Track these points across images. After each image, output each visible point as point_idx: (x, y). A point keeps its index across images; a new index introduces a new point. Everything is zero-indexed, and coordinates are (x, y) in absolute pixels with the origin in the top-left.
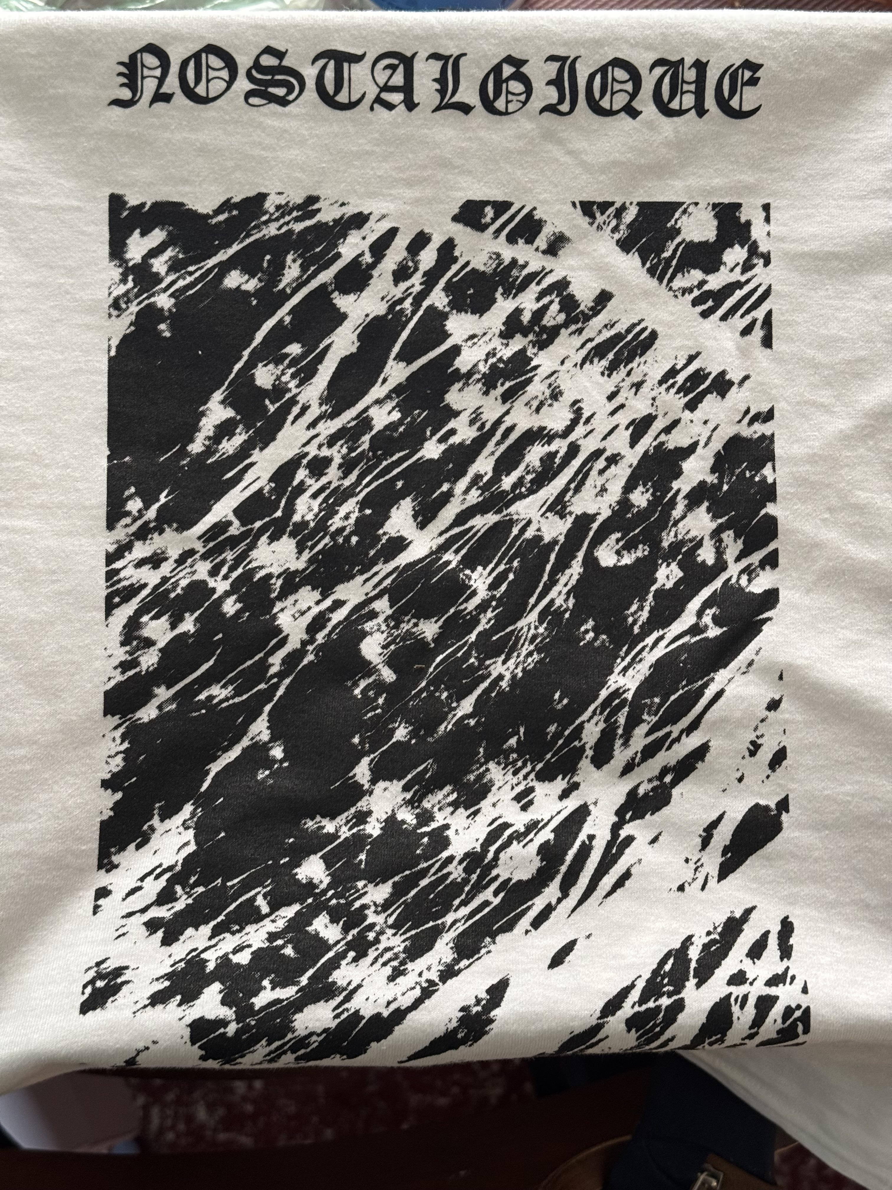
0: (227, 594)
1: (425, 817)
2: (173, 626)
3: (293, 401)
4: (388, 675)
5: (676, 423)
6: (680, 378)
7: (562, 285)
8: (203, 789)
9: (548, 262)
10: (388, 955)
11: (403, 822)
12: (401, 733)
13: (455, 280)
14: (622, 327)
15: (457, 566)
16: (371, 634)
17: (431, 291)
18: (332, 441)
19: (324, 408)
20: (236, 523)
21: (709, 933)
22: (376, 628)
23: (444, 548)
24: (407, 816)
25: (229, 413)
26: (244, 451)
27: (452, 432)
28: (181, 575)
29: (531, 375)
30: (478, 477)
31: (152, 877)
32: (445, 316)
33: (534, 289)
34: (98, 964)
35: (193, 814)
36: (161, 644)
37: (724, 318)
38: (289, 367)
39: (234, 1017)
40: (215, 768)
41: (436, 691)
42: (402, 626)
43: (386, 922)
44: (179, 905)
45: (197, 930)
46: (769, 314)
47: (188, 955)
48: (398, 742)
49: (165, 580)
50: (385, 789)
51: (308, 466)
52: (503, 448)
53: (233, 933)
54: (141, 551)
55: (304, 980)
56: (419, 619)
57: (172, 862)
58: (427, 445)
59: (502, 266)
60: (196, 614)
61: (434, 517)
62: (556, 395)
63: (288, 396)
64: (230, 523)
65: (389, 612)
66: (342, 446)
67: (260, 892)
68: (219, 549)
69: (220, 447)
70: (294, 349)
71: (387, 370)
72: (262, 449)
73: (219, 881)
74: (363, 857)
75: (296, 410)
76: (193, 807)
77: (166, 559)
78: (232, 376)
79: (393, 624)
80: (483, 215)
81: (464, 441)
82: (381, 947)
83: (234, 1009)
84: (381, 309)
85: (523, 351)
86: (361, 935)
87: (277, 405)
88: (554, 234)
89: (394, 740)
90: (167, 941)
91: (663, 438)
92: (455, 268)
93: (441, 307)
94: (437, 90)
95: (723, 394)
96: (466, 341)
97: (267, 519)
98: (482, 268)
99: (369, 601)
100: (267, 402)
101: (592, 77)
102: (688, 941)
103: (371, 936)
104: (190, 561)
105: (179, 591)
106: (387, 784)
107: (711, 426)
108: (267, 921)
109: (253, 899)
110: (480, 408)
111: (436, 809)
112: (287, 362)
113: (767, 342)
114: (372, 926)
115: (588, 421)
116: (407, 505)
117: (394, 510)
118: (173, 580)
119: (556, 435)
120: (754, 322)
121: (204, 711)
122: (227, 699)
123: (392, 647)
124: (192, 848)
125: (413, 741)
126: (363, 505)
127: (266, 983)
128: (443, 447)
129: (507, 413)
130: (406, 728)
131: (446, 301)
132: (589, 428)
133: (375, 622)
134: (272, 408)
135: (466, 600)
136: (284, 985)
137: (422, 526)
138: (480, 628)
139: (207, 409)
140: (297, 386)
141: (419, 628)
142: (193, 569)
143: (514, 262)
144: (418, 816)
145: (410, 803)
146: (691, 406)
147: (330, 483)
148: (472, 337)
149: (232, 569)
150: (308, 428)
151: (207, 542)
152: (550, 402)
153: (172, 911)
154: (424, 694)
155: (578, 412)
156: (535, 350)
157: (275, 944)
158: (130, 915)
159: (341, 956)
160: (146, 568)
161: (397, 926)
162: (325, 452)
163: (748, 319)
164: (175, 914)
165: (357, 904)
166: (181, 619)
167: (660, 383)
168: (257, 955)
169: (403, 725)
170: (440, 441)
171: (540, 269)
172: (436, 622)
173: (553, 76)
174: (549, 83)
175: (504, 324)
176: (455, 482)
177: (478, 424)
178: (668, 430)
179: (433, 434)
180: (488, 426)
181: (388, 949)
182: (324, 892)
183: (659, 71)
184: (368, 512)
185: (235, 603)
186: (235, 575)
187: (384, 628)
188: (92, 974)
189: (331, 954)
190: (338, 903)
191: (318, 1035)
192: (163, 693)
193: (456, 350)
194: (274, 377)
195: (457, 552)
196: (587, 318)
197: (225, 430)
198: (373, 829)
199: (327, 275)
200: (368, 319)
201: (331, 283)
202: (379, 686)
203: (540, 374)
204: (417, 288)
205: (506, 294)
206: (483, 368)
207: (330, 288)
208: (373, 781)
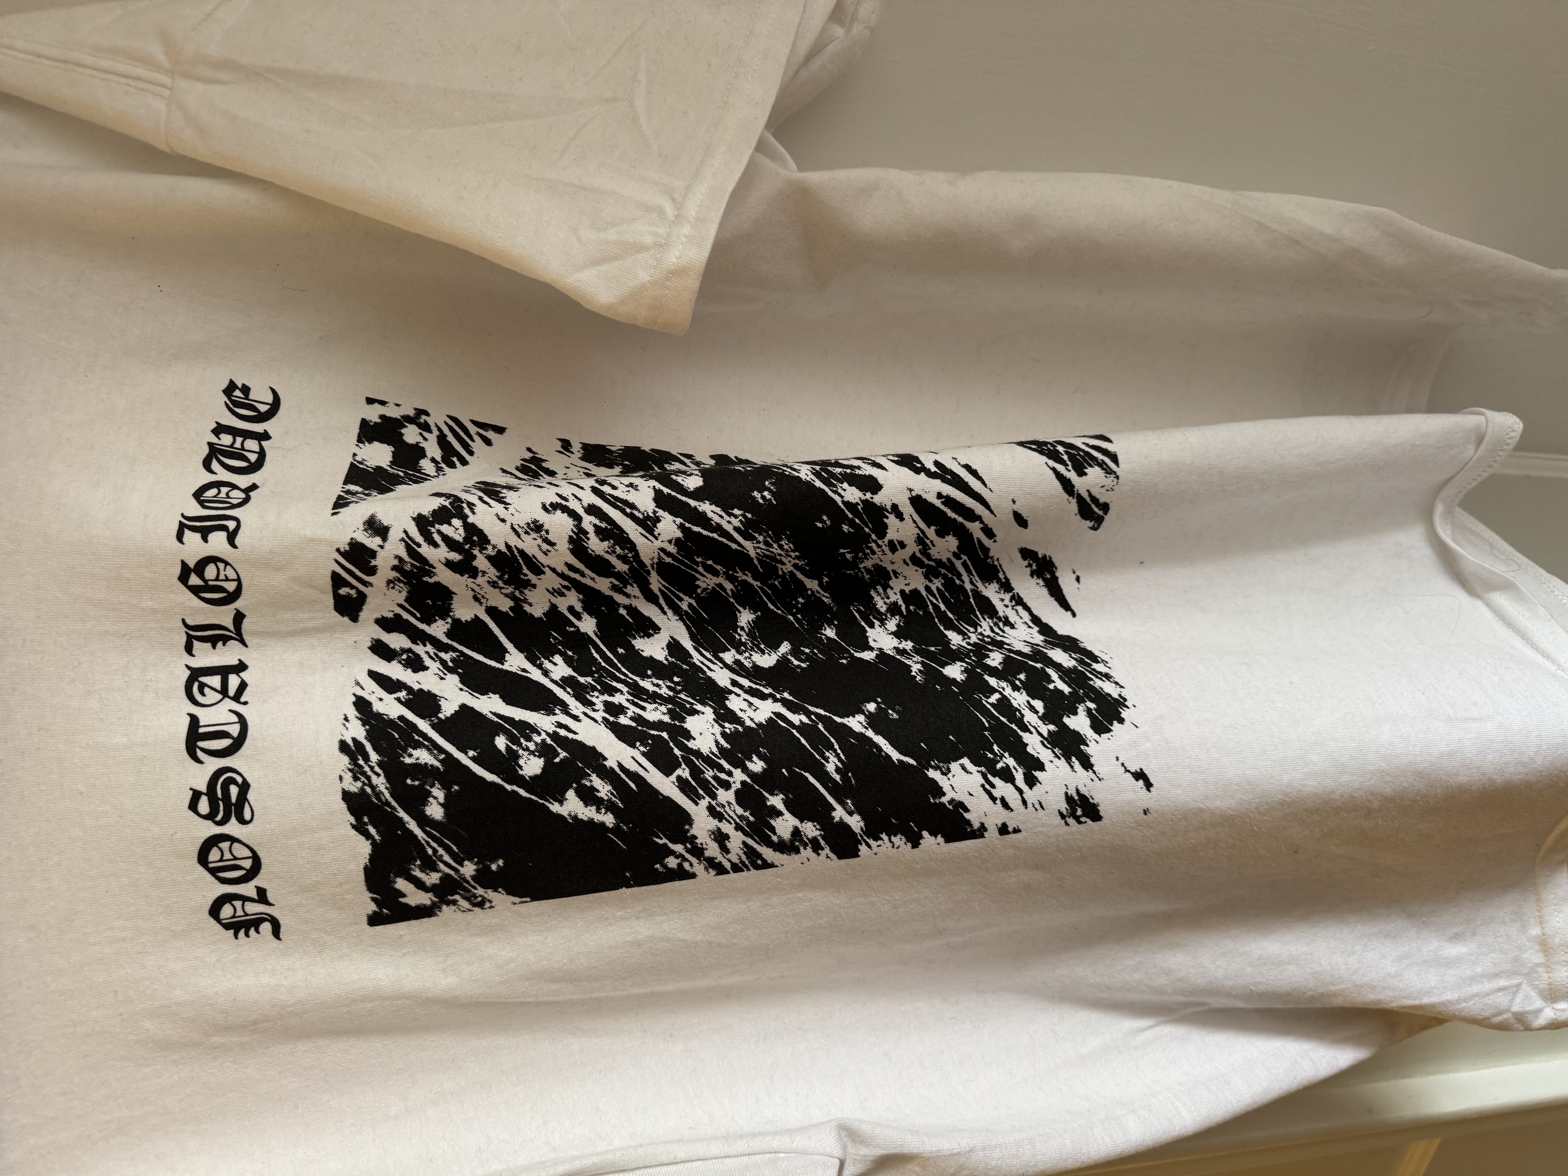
0: (745, 770)
2: (780, 814)
3: (554, 736)
4: (785, 647)
8: (915, 763)
11: (898, 626)
12: (830, 633)
13: (418, 615)
16: (754, 663)
17: (431, 636)
19: (557, 711)
20: (679, 772)
22: (748, 660)
23: (677, 610)
24: (892, 624)
25: (571, 794)
26: (607, 774)
27: (571, 609)
28: (732, 814)
29: (515, 552)
30: (616, 587)
31: (993, 791)
32: (457, 622)
34: (1063, 817)
35: (936, 768)
36: (795, 822)
38: (520, 745)
39: (1083, 704)
40: (895, 755)
41: (797, 608)
42: (743, 640)
43: (973, 632)
44: (1011, 762)
45: (1027, 744)
47: (1048, 748)
49: (738, 828)
50: (875, 641)
51: (616, 716)
53: (1023, 716)
55: (1039, 665)
56: (738, 626)
57: (979, 775)
58: (583, 629)
59: (402, 578)
60: (766, 795)
61: (649, 619)
62: (536, 527)
63: (549, 741)
64: (679, 778)
65: (733, 651)
66: (592, 696)
67: (986, 701)
68: (704, 785)
69: (606, 798)
70: (501, 742)
71: (513, 669)
72: (605, 759)
73: (986, 733)
76: (930, 770)
77: (719, 829)
78: (533, 797)
79: (742, 648)
80: (348, 597)
81: (579, 600)
83: (1077, 705)
85: (490, 558)
87: (559, 750)
90: (1041, 767)
92: (406, 616)
93: (448, 626)
96: (481, 603)
97: (671, 744)
98: (405, 594)
99: (726, 666)
100: (557, 760)
104: (718, 809)
105: (747, 814)
108: (1006, 693)
109: (992, 705)
110: (548, 590)
112: (515, 747)
114: (979, 639)
117: (644, 654)
118: (738, 820)
121: (850, 774)
122: (837, 755)
123: (762, 646)
124: (965, 761)
125: (836, 622)
126: (644, 676)
127: (1051, 686)
128: (585, 616)
129: (553, 570)
130: (825, 629)
131: (440, 622)
133: (743, 661)
134: (563, 754)
137: (657, 629)
140: (539, 734)
141: (745, 625)
142: (726, 805)
144: (893, 615)
145: (883, 624)
148: (477, 599)
149: (721, 769)
150: (579, 721)
152: (543, 532)
153: (1017, 767)
154: (799, 616)
155: (555, 506)
156: (490, 547)
157: (1020, 686)
158: (1024, 802)
160: (729, 844)
164: (1019, 764)
166: (773, 807)
168: (1033, 695)
170: (579, 618)
172: (740, 612)
175: (462, 575)
176: (618, 605)
177: (564, 588)
179: (572, 625)
180: (565, 583)
182: (969, 664)
184: (649, 672)
185: (752, 761)
186: (726, 766)
187: (747, 654)
190: (973, 656)
191: (1070, 655)
192: (839, 813)
193: (492, 611)
194: (531, 757)
197: (588, 796)
198: (908, 645)
199: (423, 725)
200: (465, 688)
201: (430, 720)
202: (796, 652)
203: (514, 541)
204: (429, 648)
205: (430, 574)
206: (509, 590)
207: (436, 721)
208: (871, 649)
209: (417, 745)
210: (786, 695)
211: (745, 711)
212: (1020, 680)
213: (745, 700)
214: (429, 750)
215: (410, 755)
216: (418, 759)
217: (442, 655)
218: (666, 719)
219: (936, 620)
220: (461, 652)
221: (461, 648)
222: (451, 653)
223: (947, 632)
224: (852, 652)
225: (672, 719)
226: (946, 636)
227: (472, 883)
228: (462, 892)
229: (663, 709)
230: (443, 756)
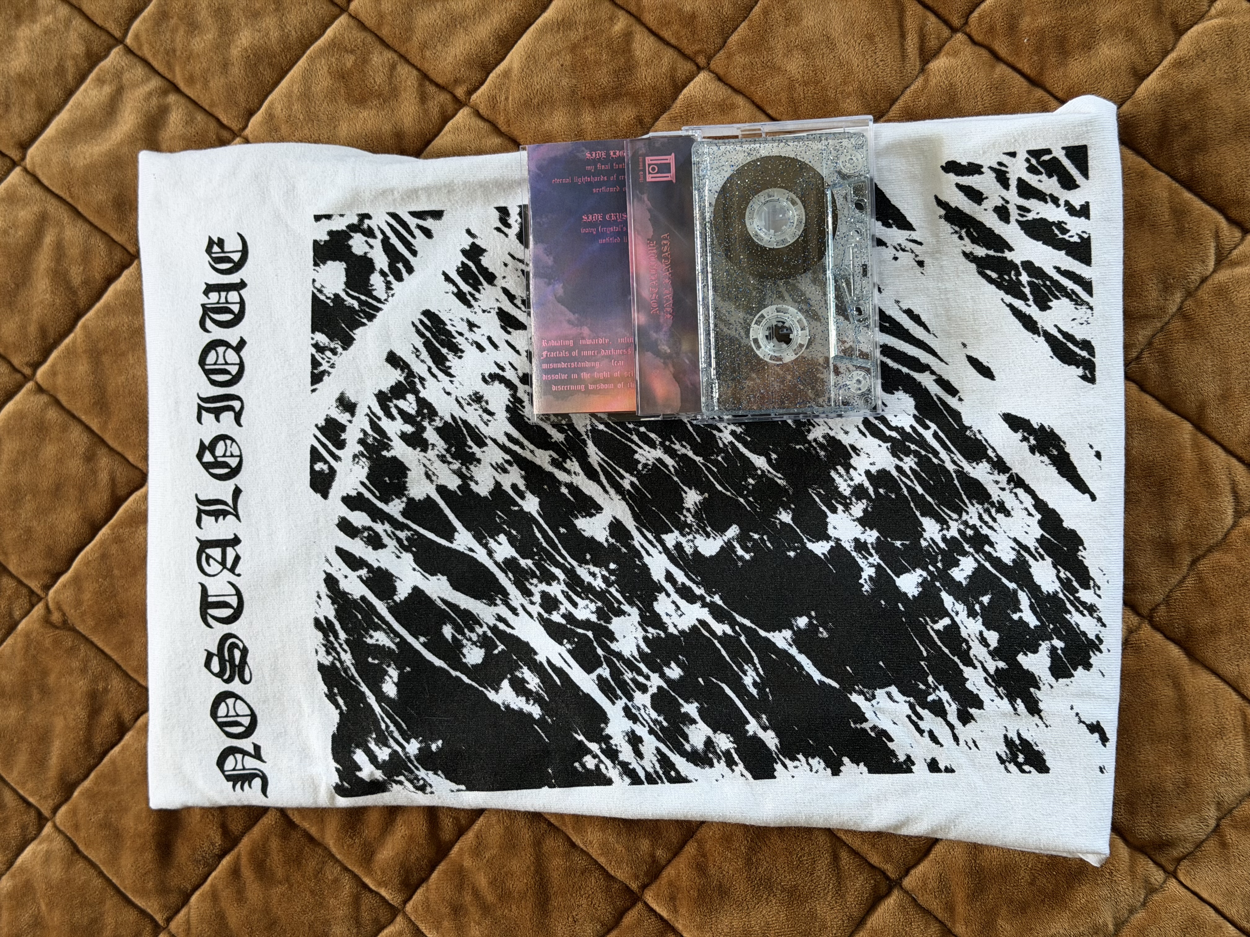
0: (663, 676)
1: (859, 492)
2: (693, 722)
3: (494, 629)
4: (733, 531)
5: (506, 291)
6: (465, 288)
7: (383, 398)
8: (837, 686)
9: (361, 411)
10: (986, 517)
11: (865, 511)
12: (786, 517)
13: (378, 495)
14: (419, 342)
15: (635, 476)
16: (696, 548)
17: (388, 514)
18: (527, 593)
19: (499, 602)
20: (599, 671)
21: (961, 238)
22: (691, 544)
23: (619, 489)
24: (859, 508)
25: (505, 684)
26: (537, 668)
27: (514, 487)
28: (646, 718)
29: (460, 422)
30: (554, 462)
31: (920, 723)
32: (411, 501)
33: (385, 423)
34: (1002, 761)
35: (860, 693)
36: (709, 732)
37: (414, 253)
38: (464, 634)
39: (1048, 642)
40: (818, 676)
41: (748, 489)
42: (689, 522)
43: (957, 521)
44: (945, 696)
45: (968, 680)
46: (414, 214)
47: (991, 686)
48: (793, 519)
49: (651, 731)
50: (835, 528)
51: (549, 612)
52: (526, 442)
53: (969, 648)
54: (626, 754)
55: (1013, 587)
56: (684, 508)
57: (906, 705)
58: (526, 509)
59: (365, 453)
60: (682, 702)
61: (591, 499)
62: (477, 398)
63: (489, 633)
64: (600, 677)
65: (677, 533)
66: (531, 584)
67: (932, 627)
68: (623, 686)
69: (534, 690)
70: (448, 631)
71: (461, 549)
72: (536, 653)
73: (922, 663)
74: (898, 543)
75: (502, 626)
76: (854, 694)
77: (633, 731)
78: (474, 684)
79: (687, 530)
80: (322, 472)
81: (522, 477)
82: (978, 523)
83: (1040, 642)
84: (408, 558)
85: (438, 430)
86: (968, 540)
87: (498, 643)
88: (337, 407)
89: (791, 523)
90: (979, 704)
91: (518, 302)
92: (367, 495)
93: (403, 505)
94: (224, 519)
95: (482, 251)
96: (432, 481)
97: (595, 644)
98: (366, 470)
99: (666, 550)
100: (496, 652)
101: (214, 383)
102: (969, 256)
103: (969, 532)
104: (634, 711)
105: (661, 719)
106: (830, 527)
107: (509, 260)
108: (957, 619)
109: (938, 632)
110: (492, 465)
111: (852, 483)
112: (459, 637)
113: (437, 215)
114: (959, 531)
115: (502, 369)
116: (582, 523)
117: (586, 534)
118: (651, 724)
119: (514, 396)
120: (419, 227)
121: (768, 690)
122: (756, 670)
123: (709, 529)
124: (893, 690)
125: (793, 506)
126: (582, 561)
127: (1015, 617)
128: (528, 495)
129: (495, 441)
130: (780, 513)
131: (397, 501)
132: (507, 367)
133: (685, 545)
134: (501, 647)
135: (666, 466)
136: (1018, 602)
137: (599, 509)
138: (690, 454)
139: (503, 704)
140: (481, 626)
141: (691, 507)
142: (642, 708)
143: (362, 442)
144: (859, 499)
145: (847, 506)
146: (491, 278)
147: (563, 592)
148: (428, 476)
149: (641, 673)
150: (517, 615)
151: (617, 697)
152: (483, 404)
153: (951, 702)
154: (751, 499)
155: (494, 377)
156: (437, 419)
157: (979, 612)
158: (956, 739)
159: (989, 557)
160: (642, 749)
161: (959, 511)
162: (537, 598)
163: (417, 232)
164: (953, 699)
165: (942, 545)
166: (687, 715)
167: (470, 306)
168: (988, 625)
169: (778, 516)
170: (523, 497)
171: (368, 418)
172: (686, 493)
173: (212, 416)
174: (218, 419)
175: (415, 449)
176: (560, 483)
177: (507, 466)
178: (511, 297)
179: (516, 504)
180: (508, 457)
181: (980, 518)
182: (930, 573)
183: (209, 324)
184: (588, 557)
185: (670, 668)
186: (646, 670)
187: (690, 537)
188: (1012, 767)
189: (987, 565)
190: (940, 561)
191: (1059, 572)
192: (753, 728)
193: (442, 490)
194: (474, 647)
195: (622, 478)
196: (411, 374)
197: (520, 687)
198: (871, 536)
199: (381, 607)
200: (417, 568)
201: (388, 603)
202: (742, 538)
203: (458, 413)
204: (387, 526)
205: (388, 447)
206: (456, 465)
207: (392, 604)
208: (828, 538)
209: (377, 628)
210: (717, 599)
211: (670, 616)
212: (981, 603)
213: (673, 602)
214: (386, 633)
215: (371, 637)
216: (377, 640)
217: (398, 533)
218: (594, 618)
219: (912, 504)
220: (415, 531)
221: (415, 526)
222: (406, 532)
223: (922, 519)
224: (805, 540)
225: (599, 619)
226: (921, 524)
227: (416, 763)
228: (406, 773)
229: (593, 607)
230: (398, 640)
